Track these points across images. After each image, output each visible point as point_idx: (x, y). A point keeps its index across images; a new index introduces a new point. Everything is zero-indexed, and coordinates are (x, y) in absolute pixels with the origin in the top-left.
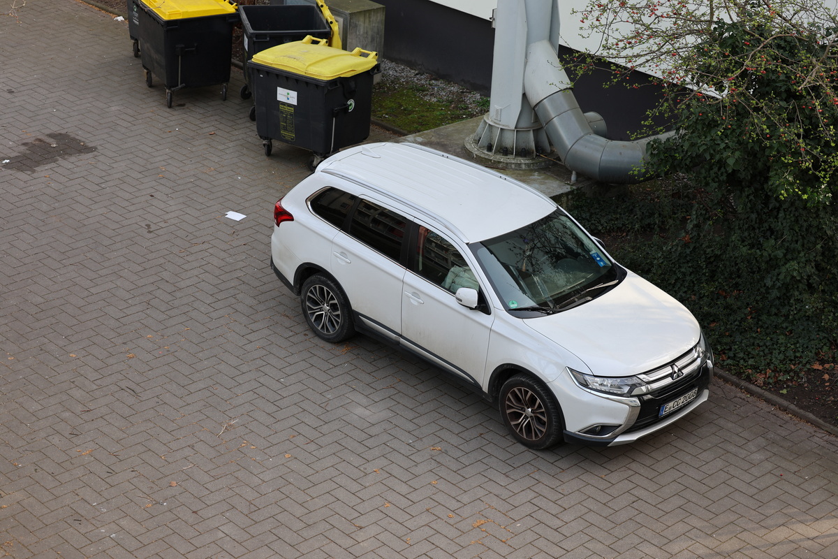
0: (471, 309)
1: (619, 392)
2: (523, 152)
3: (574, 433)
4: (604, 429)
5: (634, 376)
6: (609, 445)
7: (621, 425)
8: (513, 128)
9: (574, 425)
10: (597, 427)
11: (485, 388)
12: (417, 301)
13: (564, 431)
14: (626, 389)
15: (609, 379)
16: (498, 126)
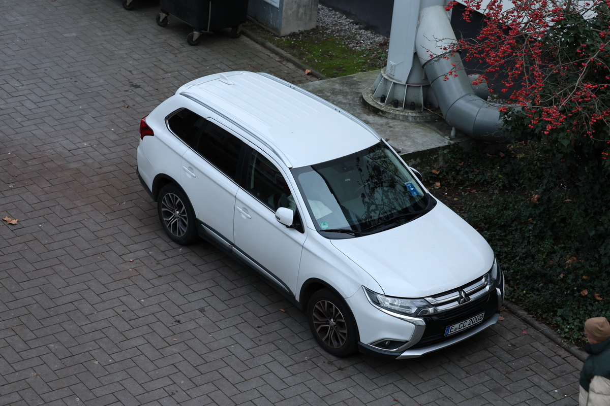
0: (287, 227)
1: (408, 312)
2: (411, 106)
3: (367, 345)
4: (393, 343)
5: (423, 298)
6: (397, 359)
7: (407, 342)
8: (404, 82)
9: (367, 337)
10: (386, 341)
11: (297, 298)
12: (245, 216)
13: (358, 343)
14: (414, 310)
15: (399, 300)
16: (391, 80)
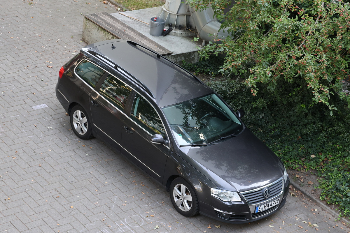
2: (180, 27)
8: (176, 13)
16: (168, 11)
